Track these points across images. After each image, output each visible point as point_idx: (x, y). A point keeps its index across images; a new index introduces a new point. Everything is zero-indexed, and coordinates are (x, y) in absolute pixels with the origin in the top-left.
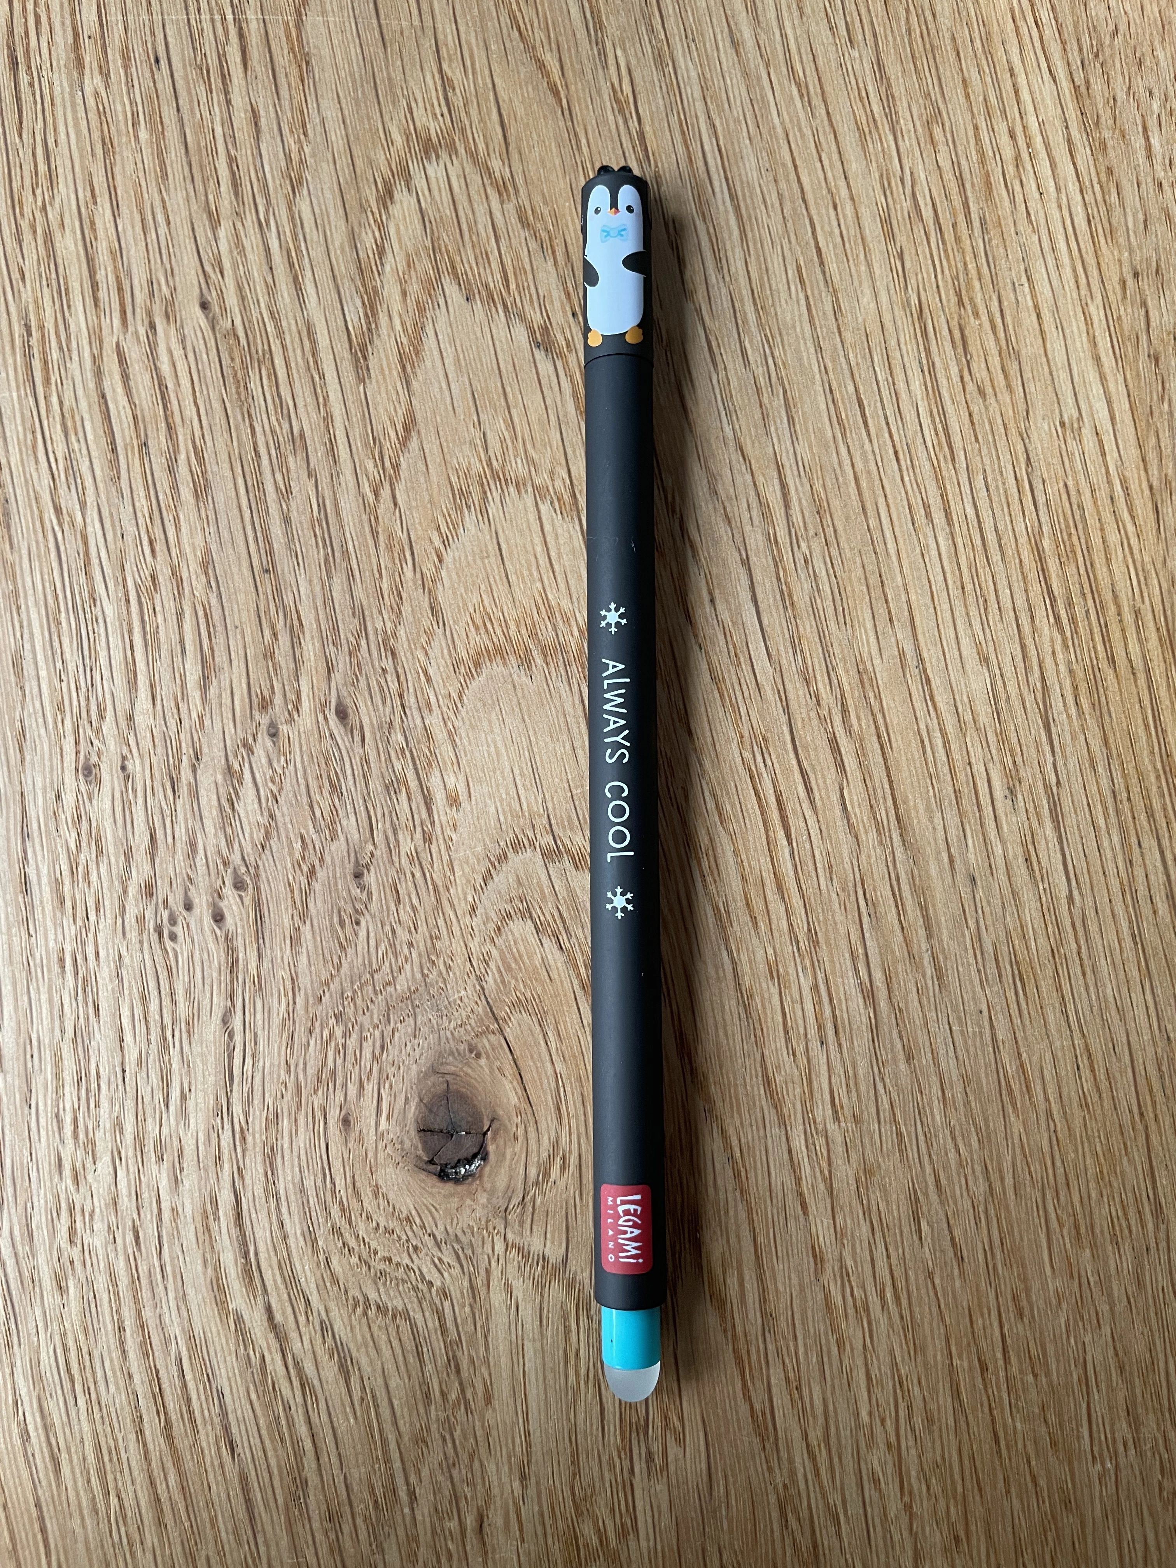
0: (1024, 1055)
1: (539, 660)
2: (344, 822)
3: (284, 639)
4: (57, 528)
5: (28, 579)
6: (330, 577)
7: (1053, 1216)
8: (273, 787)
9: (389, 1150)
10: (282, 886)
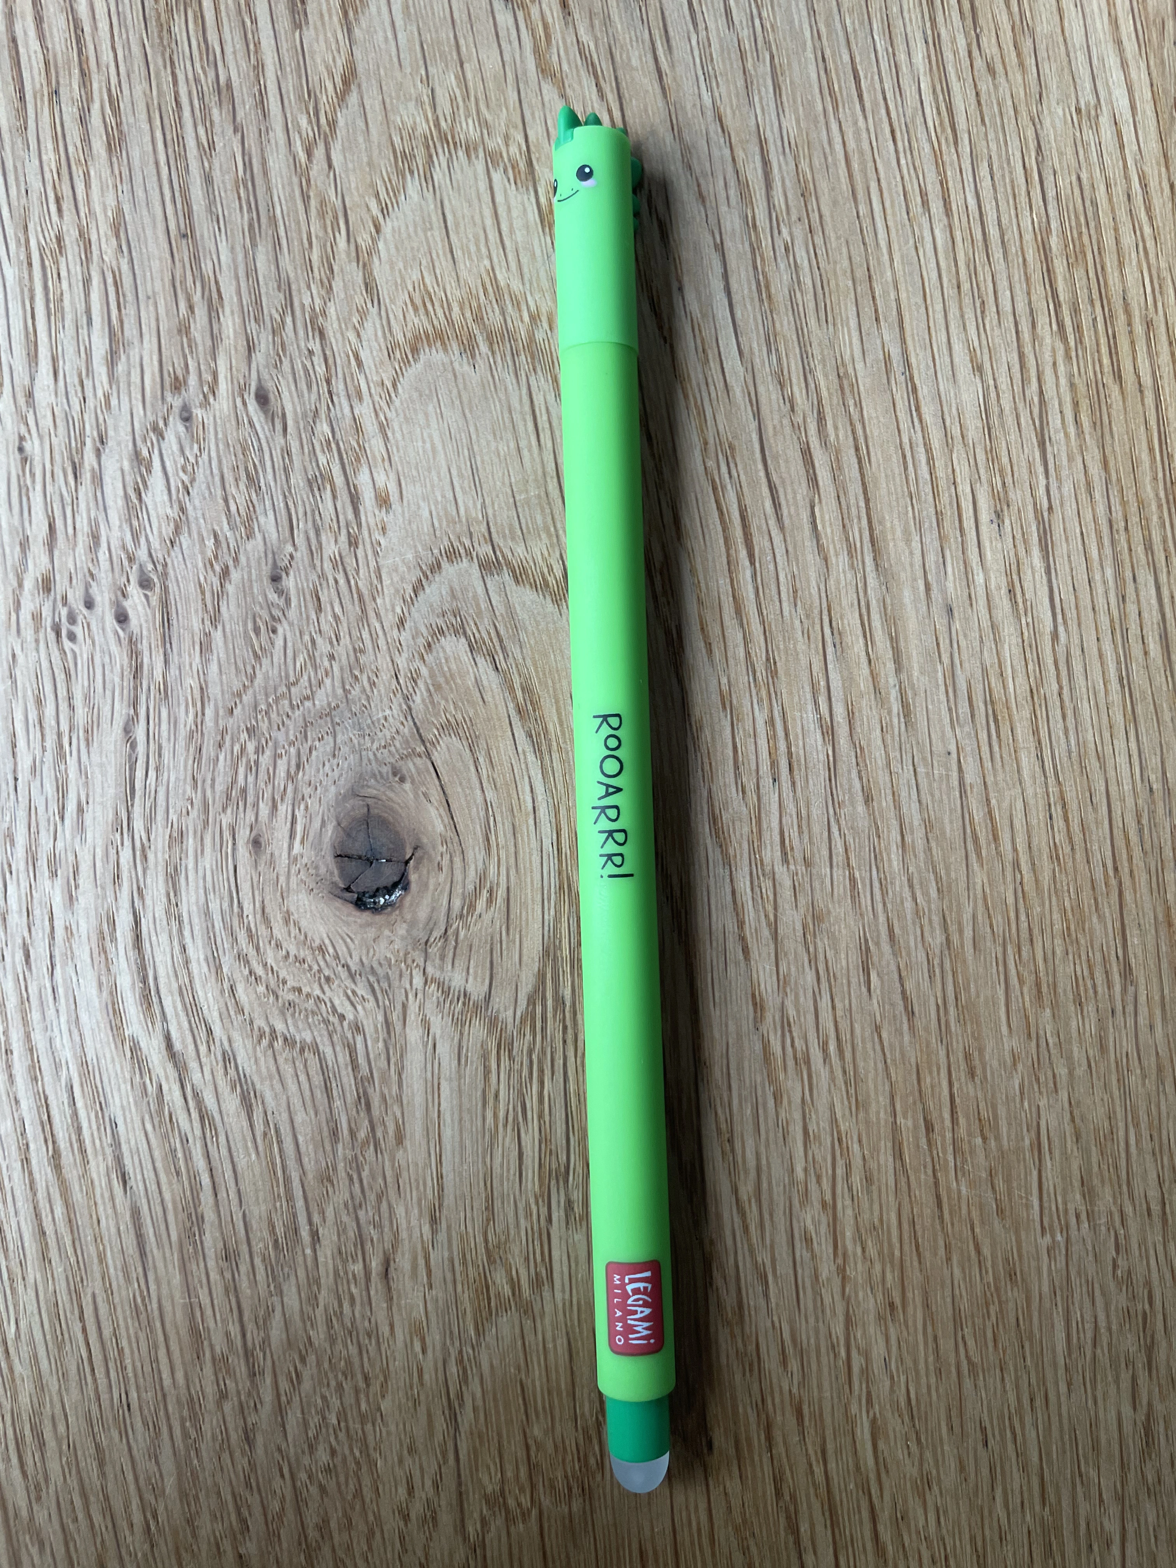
0: (993, 802)
1: (484, 348)
2: (262, 519)
3: (201, 312)
6: (254, 245)
7: (1013, 972)
8: (185, 478)
9: (302, 875)
10: (192, 588)
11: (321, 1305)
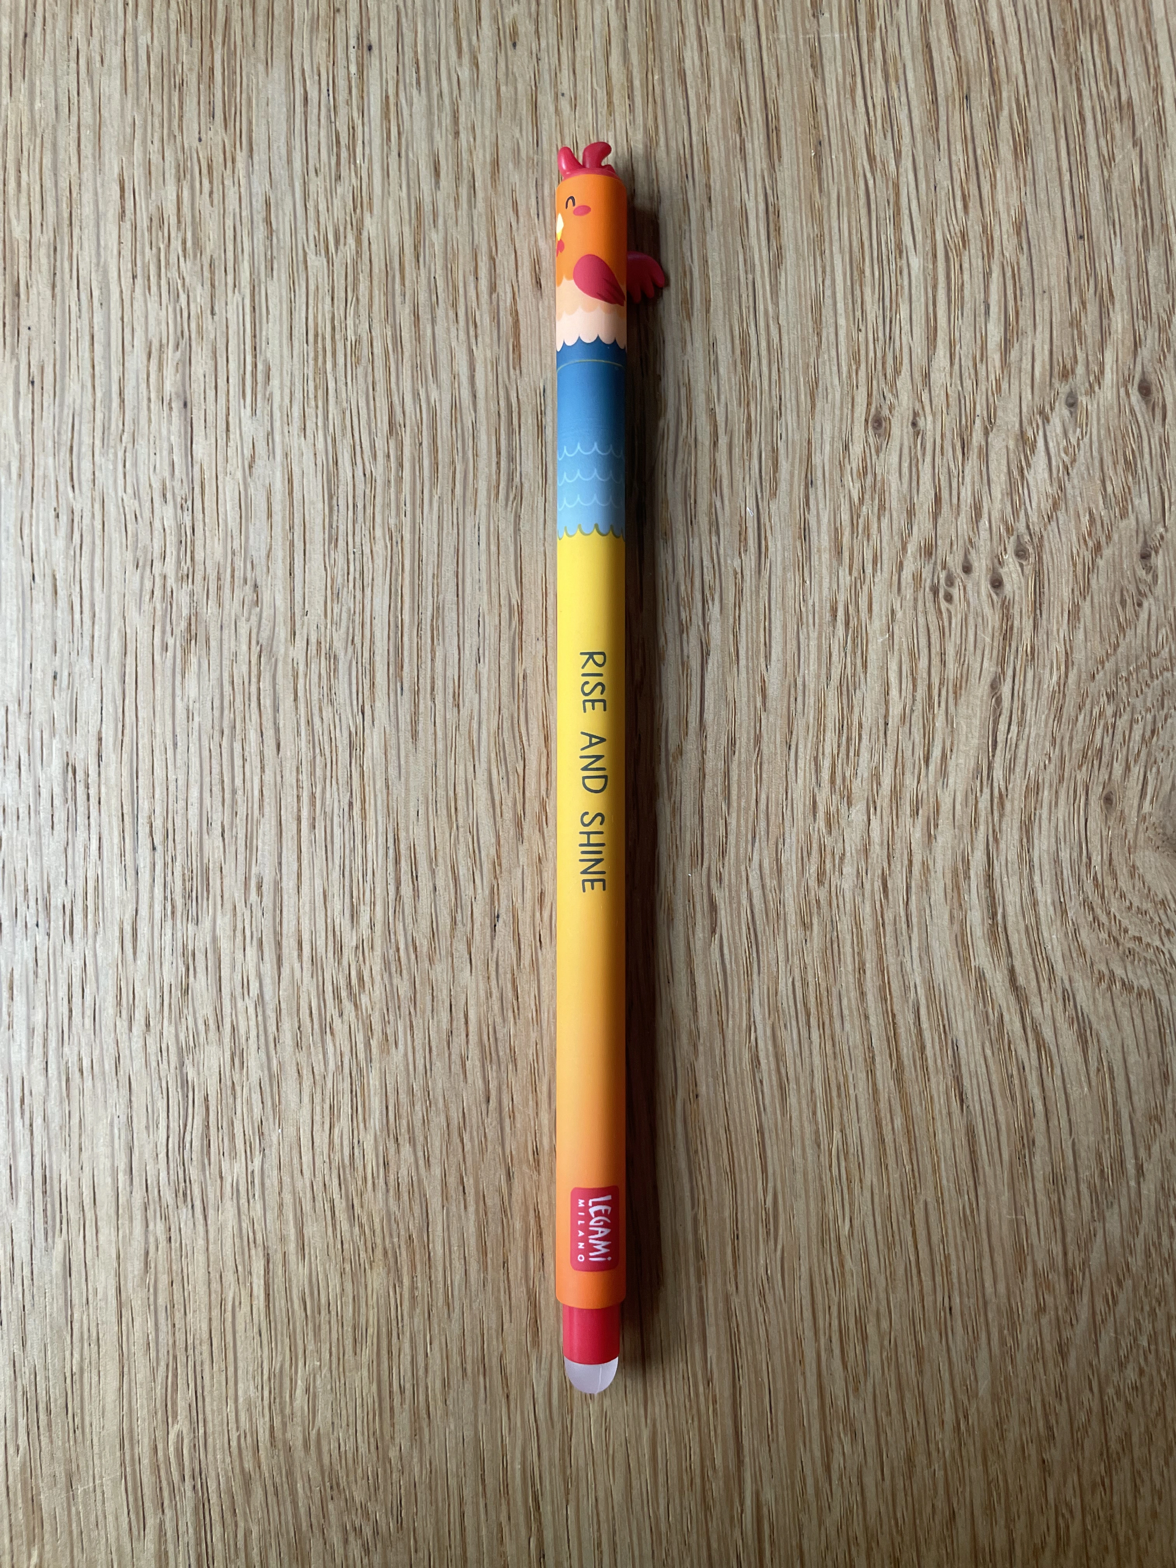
2: (1136, 502)
3: (1093, 308)
4: (869, 175)
5: (835, 224)
6: (1147, 249)
8: (1066, 459)
9: (1150, 833)
10: (1065, 563)
11: (1141, 1234)
